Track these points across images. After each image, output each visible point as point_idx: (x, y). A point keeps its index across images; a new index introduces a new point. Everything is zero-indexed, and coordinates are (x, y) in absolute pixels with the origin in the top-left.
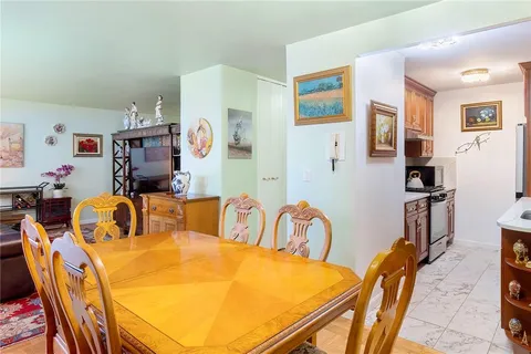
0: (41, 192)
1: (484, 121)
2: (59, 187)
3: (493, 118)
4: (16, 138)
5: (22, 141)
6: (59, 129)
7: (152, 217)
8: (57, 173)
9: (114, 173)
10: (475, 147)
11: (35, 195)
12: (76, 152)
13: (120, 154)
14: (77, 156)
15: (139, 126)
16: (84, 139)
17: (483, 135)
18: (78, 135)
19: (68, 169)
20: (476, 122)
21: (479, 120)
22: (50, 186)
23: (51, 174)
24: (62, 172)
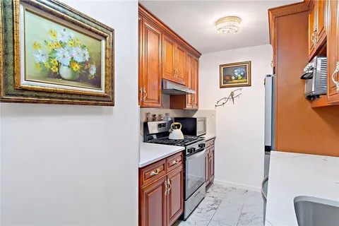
1: (237, 79)
3: (244, 76)
10: (230, 101)
17: (236, 91)
20: (231, 80)
21: (233, 78)
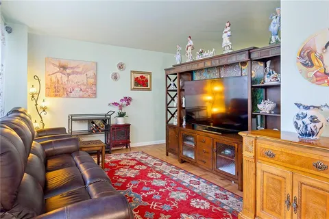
0: (109, 119)
2: (121, 115)
4: (91, 73)
5: (95, 76)
6: (121, 67)
7: (265, 166)
8: (120, 103)
9: (167, 105)
11: (104, 121)
12: (133, 86)
13: (172, 87)
14: (134, 89)
15: (198, 58)
16: (138, 76)
18: (134, 72)
19: (128, 100)
22: (116, 114)
23: (116, 104)
24: (124, 103)
